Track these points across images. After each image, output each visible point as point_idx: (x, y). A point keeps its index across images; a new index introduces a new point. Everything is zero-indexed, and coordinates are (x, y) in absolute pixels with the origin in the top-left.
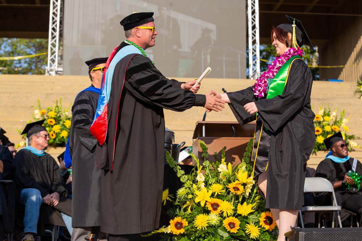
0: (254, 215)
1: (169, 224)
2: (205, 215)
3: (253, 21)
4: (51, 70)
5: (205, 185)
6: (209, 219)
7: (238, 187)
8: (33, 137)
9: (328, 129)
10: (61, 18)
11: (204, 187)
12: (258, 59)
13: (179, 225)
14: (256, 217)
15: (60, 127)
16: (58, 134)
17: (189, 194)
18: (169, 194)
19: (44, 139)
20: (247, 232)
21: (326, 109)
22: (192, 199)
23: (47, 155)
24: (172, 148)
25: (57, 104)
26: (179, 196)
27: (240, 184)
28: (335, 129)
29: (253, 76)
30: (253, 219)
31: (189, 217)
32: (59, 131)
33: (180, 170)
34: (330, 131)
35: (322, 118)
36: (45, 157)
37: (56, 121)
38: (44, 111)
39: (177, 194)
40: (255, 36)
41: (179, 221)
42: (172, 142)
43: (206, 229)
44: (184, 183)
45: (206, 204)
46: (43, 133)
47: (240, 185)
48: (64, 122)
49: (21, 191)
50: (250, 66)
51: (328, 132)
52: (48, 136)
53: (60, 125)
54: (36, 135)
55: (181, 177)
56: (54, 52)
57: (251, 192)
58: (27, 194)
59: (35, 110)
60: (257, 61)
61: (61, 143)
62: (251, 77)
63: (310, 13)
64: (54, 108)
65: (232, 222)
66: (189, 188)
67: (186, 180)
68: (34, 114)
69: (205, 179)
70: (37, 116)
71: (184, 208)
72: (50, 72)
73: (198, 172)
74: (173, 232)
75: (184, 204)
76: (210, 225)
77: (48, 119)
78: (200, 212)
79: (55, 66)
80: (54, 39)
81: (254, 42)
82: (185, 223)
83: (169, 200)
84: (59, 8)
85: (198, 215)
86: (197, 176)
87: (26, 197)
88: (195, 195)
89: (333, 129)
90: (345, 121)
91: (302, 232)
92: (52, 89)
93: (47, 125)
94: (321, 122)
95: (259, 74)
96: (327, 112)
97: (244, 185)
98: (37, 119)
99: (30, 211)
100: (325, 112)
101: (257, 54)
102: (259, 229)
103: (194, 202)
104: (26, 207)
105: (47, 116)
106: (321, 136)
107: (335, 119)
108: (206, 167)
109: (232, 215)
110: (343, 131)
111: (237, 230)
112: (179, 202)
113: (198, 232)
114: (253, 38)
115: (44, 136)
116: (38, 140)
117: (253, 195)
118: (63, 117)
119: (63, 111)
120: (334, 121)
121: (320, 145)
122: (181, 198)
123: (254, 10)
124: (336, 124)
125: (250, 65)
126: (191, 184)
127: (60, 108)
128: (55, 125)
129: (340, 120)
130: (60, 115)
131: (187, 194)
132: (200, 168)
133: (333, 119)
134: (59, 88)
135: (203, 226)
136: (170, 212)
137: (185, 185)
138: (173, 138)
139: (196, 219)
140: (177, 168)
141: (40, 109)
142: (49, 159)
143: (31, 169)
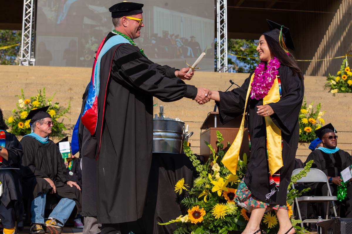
1: (187, 213)
3: (222, 16)
4: (25, 61)
5: (220, 175)
6: (226, 209)
8: (37, 124)
9: (305, 121)
11: (219, 177)
12: (225, 53)
13: (196, 214)
17: (206, 184)
18: (184, 184)
19: (47, 126)
22: (209, 189)
23: (50, 142)
25: (40, 93)
28: (312, 121)
29: (221, 69)
31: (206, 206)
33: (196, 159)
34: (307, 123)
38: (29, 100)
39: (194, 183)
40: (223, 30)
41: (196, 210)
42: (183, 132)
43: (224, 218)
44: (199, 173)
45: (223, 194)
46: (46, 120)
48: (49, 111)
50: (218, 59)
51: (305, 124)
54: (40, 121)
55: (197, 166)
59: (19, 99)
60: (225, 55)
62: (220, 70)
64: (38, 98)
67: (201, 170)
68: (18, 104)
69: (220, 169)
70: (22, 106)
71: (200, 198)
72: (23, 63)
73: (214, 162)
74: (191, 221)
75: (200, 194)
76: (227, 214)
78: (216, 202)
79: (28, 56)
80: (28, 31)
81: (222, 36)
82: (203, 212)
83: (185, 189)
85: (215, 204)
86: (213, 165)
88: (212, 185)
89: (310, 121)
90: (321, 113)
91: (343, 222)
92: (27, 79)
95: (227, 68)
98: (21, 108)
101: (225, 48)
103: (211, 192)
105: (31, 105)
107: (311, 112)
108: (221, 157)
110: (320, 123)
112: (194, 191)
113: (217, 221)
114: (221, 32)
115: (48, 123)
116: (42, 126)
119: (45, 100)
120: (311, 114)
122: (198, 187)
124: (313, 117)
125: (218, 58)
126: (206, 174)
127: (44, 98)
129: (316, 113)
130: (44, 105)
131: (204, 183)
132: (215, 158)
133: (310, 111)
134: (34, 78)
135: (221, 215)
136: (185, 201)
137: (200, 175)
138: (184, 129)
139: (214, 208)
140: (193, 157)
141: (24, 99)
142: (52, 147)
143: (36, 157)
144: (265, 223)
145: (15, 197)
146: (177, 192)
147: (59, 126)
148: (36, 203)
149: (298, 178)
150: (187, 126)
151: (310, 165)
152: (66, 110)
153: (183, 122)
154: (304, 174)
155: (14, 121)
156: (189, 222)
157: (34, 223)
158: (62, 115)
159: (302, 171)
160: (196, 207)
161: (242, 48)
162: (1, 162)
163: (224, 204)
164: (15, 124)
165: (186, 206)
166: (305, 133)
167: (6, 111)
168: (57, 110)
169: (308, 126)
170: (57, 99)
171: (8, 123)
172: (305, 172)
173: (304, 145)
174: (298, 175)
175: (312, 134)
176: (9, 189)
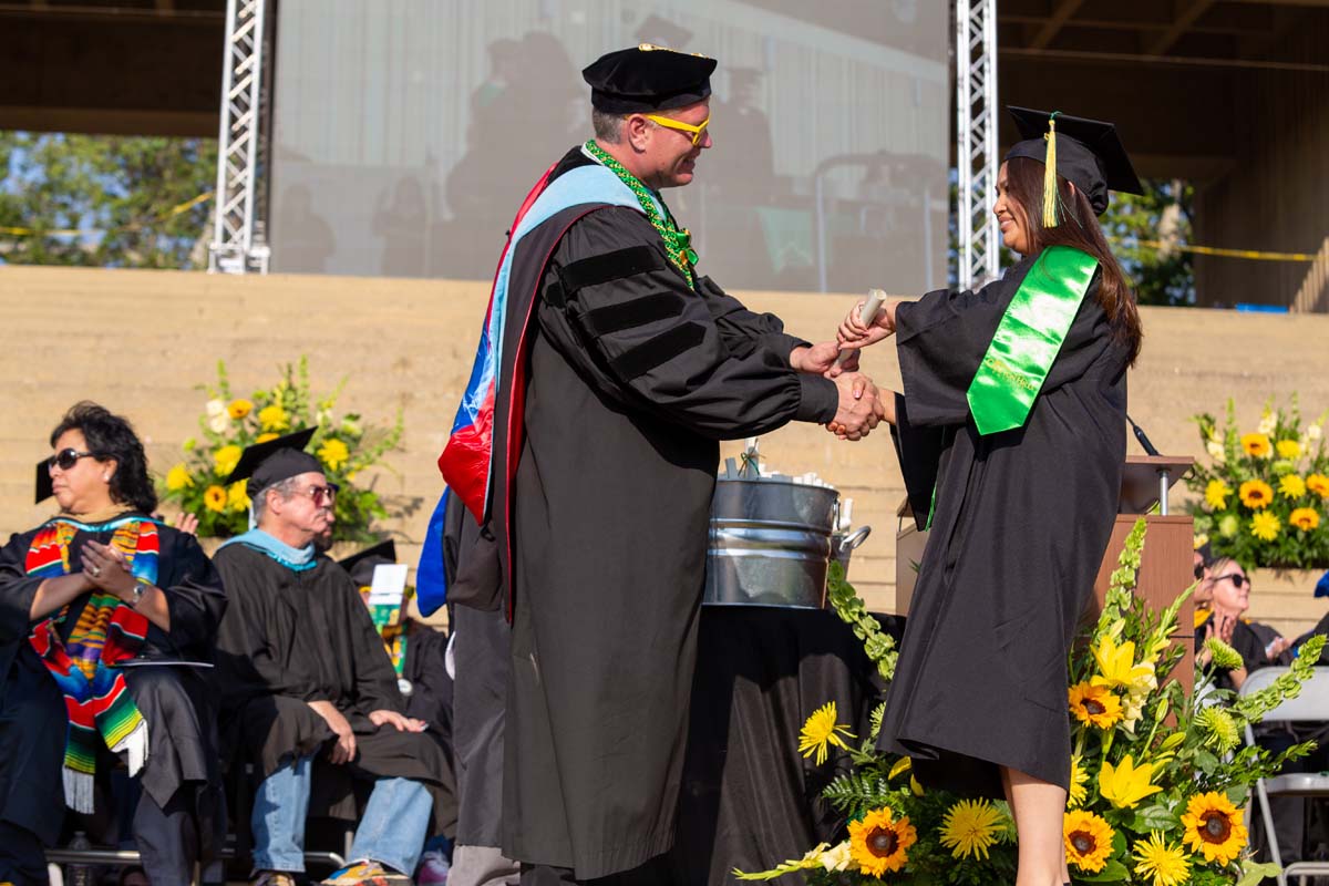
0: (1157, 807)
1: (844, 835)
2: (983, 803)
3: (976, 85)
4: (231, 254)
7: (1098, 699)
8: (271, 495)
9: (1293, 487)
12: (991, 228)
13: (881, 841)
14: (1165, 814)
18: (836, 724)
19: (311, 504)
20: (1139, 870)
21: (1283, 413)
25: (289, 378)
27: (1106, 688)
28: (1321, 487)
30: (1153, 819)
33: (876, 632)
34: (1300, 494)
35: (1270, 447)
38: (247, 405)
40: (981, 139)
41: (882, 826)
42: (831, 528)
43: (987, 857)
46: (306, 480)
47: (1109, 692)
48: (318, 448)
50: (961, 251)
51: (1295, 498)
52: (327, 491)
54: (282, 487)
55: (881, 658)
56: (240, 187)
57: (1141, 718)
59: (212, 399)
60: (988, 235)
64: (279, 395)
65: (1084, 829)
68: (207, 417)
70: (219, 425)
71: (893, 779)
72: (224, 263)
74: (860, 865)
76: (1000, 839)
77: (258, 433)
79: (242, 237)
80: (240, 141)
81: (978, 164)
82: (907, 834)
83: (838, 744)
84: (258, 22)
85: (953, 802)
89: (1312, 487)
92: (237, 324)
94: (1266, 459)
96: (1286, 425)
97: (1121, 691)
98: (216, 435)
100: (1279, 425)
102: (1187, 861)
105: (253, 424)
106: (1267, 515)
107: (1317, 452)
109: (1082, 804)
111: (1104, 860)
113: (958, 867)
114: (974, 146)
115: (312, 492)
116: (289, 506)
117: (1153, 731)
119: (309, 403)
120: (1315, 458)
121: (1265, 545)
123: (981, 44)
124: (1324, 467)
125: (964, 247)
127: (303, 395)
130: (302, 424)
133: (1311, 450)
134: (264, 320)
135: (976, 845)
136: (839, 789)
138: (834, 514)
139: (949, 817)
140: (868, 624)
141: (228, 399)
142: (329, 583)
143: (271, 624)
144: (1142, 875)
145: (195, 769)
146: (807, 755)
147: (360, 502)
148: (274, 794)
149: (1266, 703)
150: (847, 504)
151: (1315, 652)
152: (388, 443)
153: (831, 487)
154: (1289, 689)
155: (191, 484)
156: (854, 867)
157: (264, 867)
158: (371, 462)
159: (1282, 678)
160: (878, 812)
162: (142, 638)
163: (987, 801)
164: (192, 494)
165: (845, 806)
166: (1292, 532)
167: (159, 445)
168: (353, 441)
169: (1307, 504)
170: (354, 399)
171: (166, 489)
173: (1290, 578)
174: (1267, 692)
175: (1320, 538)
176: (172, 741)
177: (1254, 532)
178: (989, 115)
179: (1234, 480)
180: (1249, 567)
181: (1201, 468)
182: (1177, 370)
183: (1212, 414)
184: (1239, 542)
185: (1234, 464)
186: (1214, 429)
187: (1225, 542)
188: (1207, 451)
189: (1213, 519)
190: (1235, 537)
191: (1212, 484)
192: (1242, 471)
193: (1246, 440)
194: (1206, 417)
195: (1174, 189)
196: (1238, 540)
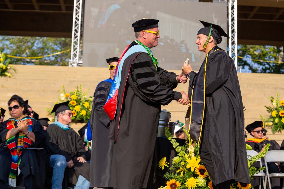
1: (166, 185)
2: (194, 178)
3: (233, 27)
4: (74, 63)
6: (197, 182)
8: (60, 115)
10: (82, 22)
11: (194, 156)
12: (236, 56)
13: (173, 186)
15: (80, 106)
16: (78, 113)
17: (182, 162)
18: (166, 161)
19: (68, 116)
22: (184, 166)
23: (70, 129)
24: (169, 125)
25: (78, 89)
26: (174, 162)
31: (182, 179)
32: (80, 110)
33: (175, 142)
36: (69, 130)
37: (77, 103)
38: (68, 94)
39: (173, 161)
40: (234, 38)
41: (174, 183)
42: (169, 120)
44: (178, 153)
45: (195, 170)
46: (67, 111)
48: (84, 103)
49: (50, 156)
52: (71, 114)
53: (80, 105)
54: (62, 113)
55: (176, 147)
56: (76, 49)
58: (55, 159)
59: (61, 93)
60: (235, 58)
61: (81, 119)
63: (277, 21)
64: (76, 92)
66: (182, 157)
67: (180, 151)
68: (60, 97)
69: (195, 150)
70: (63, 99)
71: (178, 173)
72: (73, 64)
73: (190, 144)
75: (178, 170)
77: (71, 100)
78: (190, 176)
79: (77, 59)
80: (76, 39)
81: (233, 43)
82: (178, 184)
83: (166, 166)
84: (80, 14)
85: (189, 178)
86: (189, 147)
87: (54, 162)
88: (187, 162)
92: (74, 77)
93: (70, 106)
98: (62, 101)
99: (57, 173)
101: (235, 53)
103: (186, 168)
104: (54, 169)
105: (70, 98)
112: (174, 168)
114: (232, 40)
115: (69, 114)
116: (64, 117)
118: (82, 100)
119: (82, 94)
122: (176, 164)
123: (234, 18)
126: (183, 154)
127: (80, 92)
128: (76, 105)
130: (80, 99)
131: (180, 161)
132: (191, 141)
134: (80, 76)
135: (192, 187)
136: (167, 175)
137: (179, 155)
138: (170, 118)
139: (187, 181)
140: (173, 140)
141: (65, 93)
143: (59, 139)
146: (160, 168)
153: (169, 112)
154: (262, 155)
160: (173, 180)
161: (255, 52)
163: (195, 178)
165: (168, 178)
167: (52, 103)
172: (264, 153)
174: (258, 156)
177: (282, 122)
178: (235, 33)
179: (278, 111)
180: (281, 129)
181: (271, 108)
182: (270, 87)
183: (273, 97)
184: (279, 124)
185: (278, 107)
186: (274, 100)
187: (276, 124)
188: (272, 104)
189: (274, 119)
190: (278, 123)
191: (273, 111)
192: (280, 109)
193: (281, 102)
194: (272, 97)
195: (282, 48)
196: (279, 123)
